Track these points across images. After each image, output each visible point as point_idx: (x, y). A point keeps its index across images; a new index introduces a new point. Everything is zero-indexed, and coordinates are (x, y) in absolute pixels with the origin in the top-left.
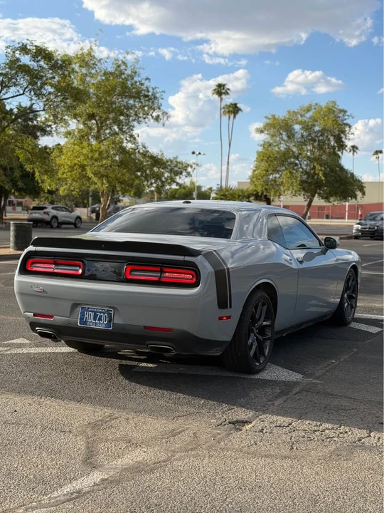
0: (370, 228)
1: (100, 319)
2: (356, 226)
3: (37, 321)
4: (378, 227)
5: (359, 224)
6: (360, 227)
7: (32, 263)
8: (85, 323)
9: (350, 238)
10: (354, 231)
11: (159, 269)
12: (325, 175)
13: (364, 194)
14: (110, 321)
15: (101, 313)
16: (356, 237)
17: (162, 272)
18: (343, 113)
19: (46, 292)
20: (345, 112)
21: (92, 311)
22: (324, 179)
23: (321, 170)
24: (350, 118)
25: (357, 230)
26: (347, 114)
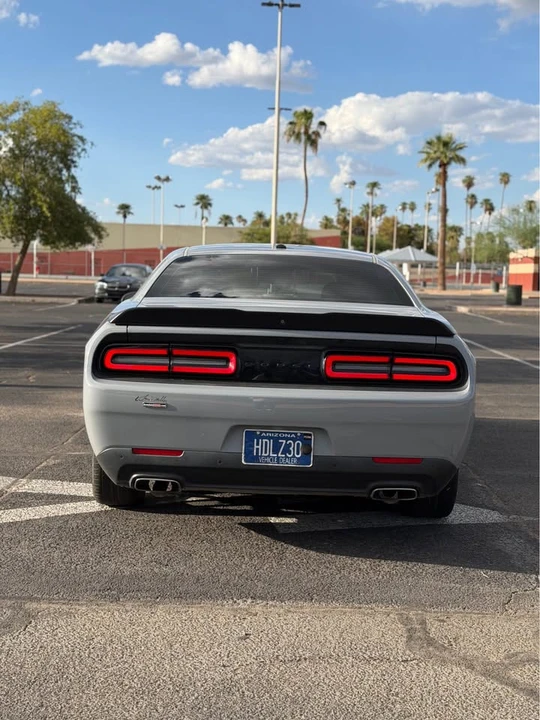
0: (120, 287)
1: (287, 450)
2: (99, 284)
3: (139, 462)
4: (130, 285)
5: (103, 281)
6: (105, 285)
7: (115, 356)
8: (256, 458)
9: (90, 300)
10: (97, 291)
11: (386, 359)
12: (49, 208)
13: (100, 237)
14: (307, 453)
15: (287, 439)
16: (100, 300)
17: (392, 363)
18: (67, 120)
19: (174, 409)
20: (70, 118)
21: (269, 438)
22: (49, 215)
23: (45, 201)
24: (78, 127)
25: (101, 289)
26: (74, 121)
